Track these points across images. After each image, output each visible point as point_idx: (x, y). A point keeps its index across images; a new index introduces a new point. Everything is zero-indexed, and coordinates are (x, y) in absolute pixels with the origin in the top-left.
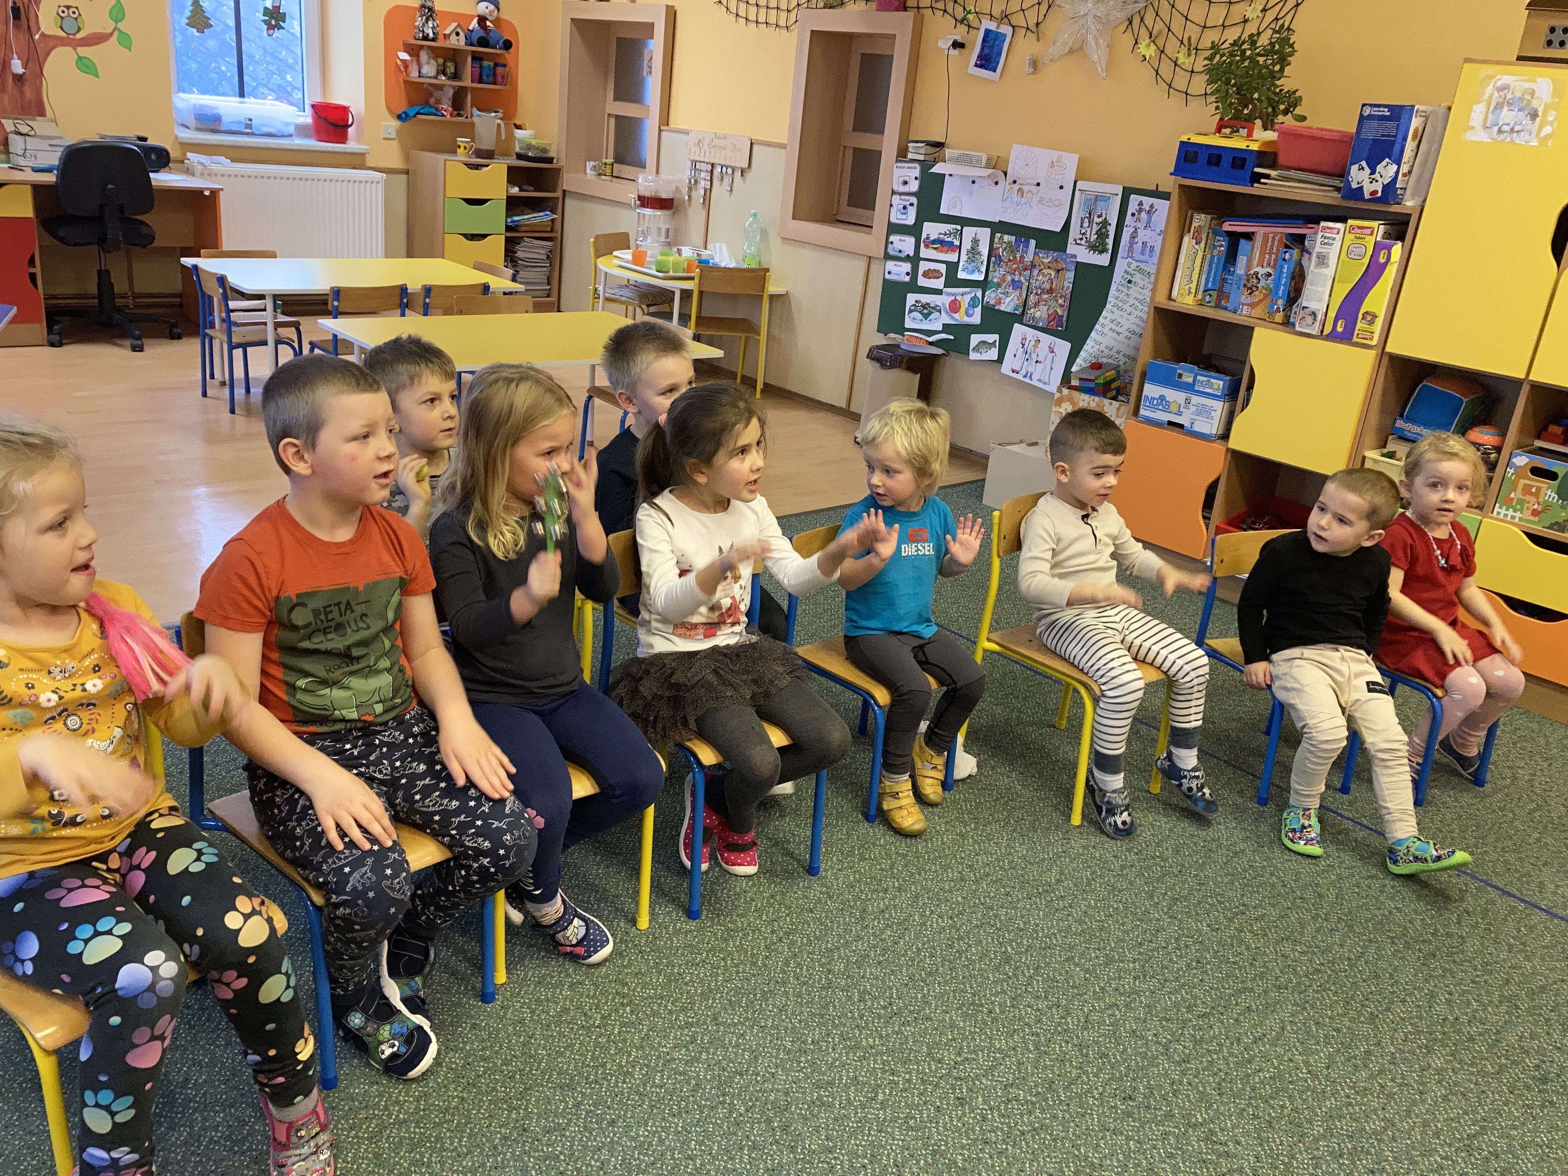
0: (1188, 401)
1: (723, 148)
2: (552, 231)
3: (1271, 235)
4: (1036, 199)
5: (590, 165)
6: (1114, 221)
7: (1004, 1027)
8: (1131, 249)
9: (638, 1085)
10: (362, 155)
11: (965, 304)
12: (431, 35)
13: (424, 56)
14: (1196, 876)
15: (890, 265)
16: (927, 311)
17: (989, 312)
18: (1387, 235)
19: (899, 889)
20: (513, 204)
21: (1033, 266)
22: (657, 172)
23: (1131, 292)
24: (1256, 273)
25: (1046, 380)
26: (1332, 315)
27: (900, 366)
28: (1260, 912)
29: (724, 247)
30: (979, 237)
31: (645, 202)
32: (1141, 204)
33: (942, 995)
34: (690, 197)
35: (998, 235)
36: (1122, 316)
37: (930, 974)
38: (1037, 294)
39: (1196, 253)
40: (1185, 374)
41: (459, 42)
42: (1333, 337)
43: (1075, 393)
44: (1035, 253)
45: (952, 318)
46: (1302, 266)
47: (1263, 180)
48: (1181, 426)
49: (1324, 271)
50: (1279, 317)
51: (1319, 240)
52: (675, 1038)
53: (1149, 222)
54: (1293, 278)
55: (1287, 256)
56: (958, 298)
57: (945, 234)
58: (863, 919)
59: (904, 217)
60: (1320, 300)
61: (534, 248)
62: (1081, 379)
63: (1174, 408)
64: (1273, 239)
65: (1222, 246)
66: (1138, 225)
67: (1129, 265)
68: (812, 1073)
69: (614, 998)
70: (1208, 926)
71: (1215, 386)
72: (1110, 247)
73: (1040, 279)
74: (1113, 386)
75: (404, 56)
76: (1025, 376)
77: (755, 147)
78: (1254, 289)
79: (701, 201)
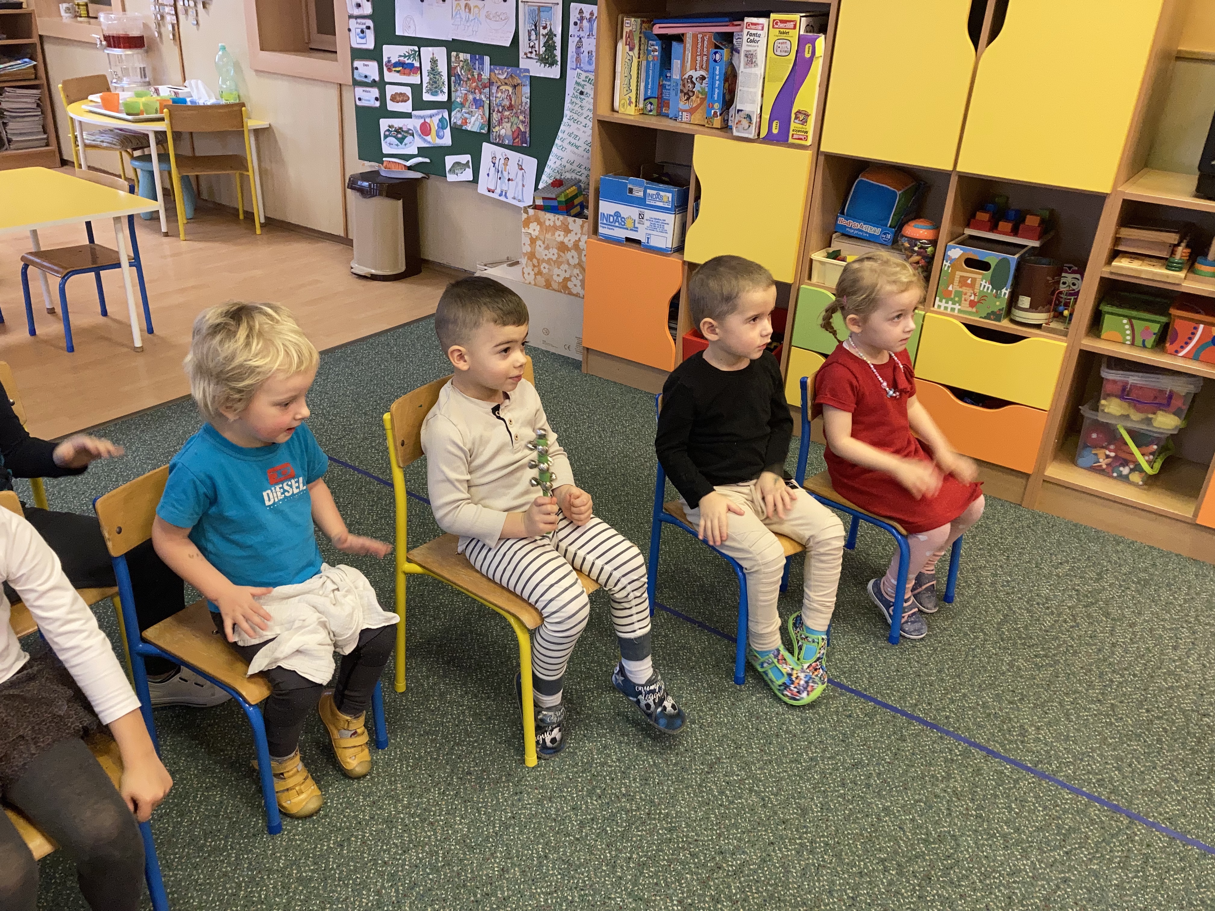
0: (641, 216)
2: (36, 78)
3: (700, 36)
4: (483, 13)
5: (63, 6)
6: (558, 31)
8: (578, 60)
11: (434, 127)
15: (359, 91)
16: (401, 135)
17: (458, 132)
18: (810, 28)
21: (491, 83)
22: (124, 10)
23: (584, 103)
24: (691, 77)
26: (766, 116)
27: (380, 194)
29: (200, 82)
30: (437, 57)
31: (113, 41)
32: (581, 12)
34: (160, 34)
35: (454, 54)
36: (578, 129)
38: (498, 111)
39: (631, 60)
40: (635, 188)
42: (770, 139)
43: (541, 213)
44: (491, 71)
45: (425, 141)
46: (733, 67)
48: (638, 242)
49: (753, 70)
50: (717, 122)
51: (745, 38)
54: (726, 80)
55: (718, 57)
56: (428, 120)
57: (405, 56)
59: (363, 41)
60: (753, 102)
61: (18, 97)
62: (544, 198)
63: (629, 224)
64: (703, 41)
65: (655, 50)
66: (582, 34)
67: (579, 75)
71: (665, 199)
72: (559, 58)
73: (500, 96)
74: (576, 201)
78: (691, 94)
79: (171, 37)
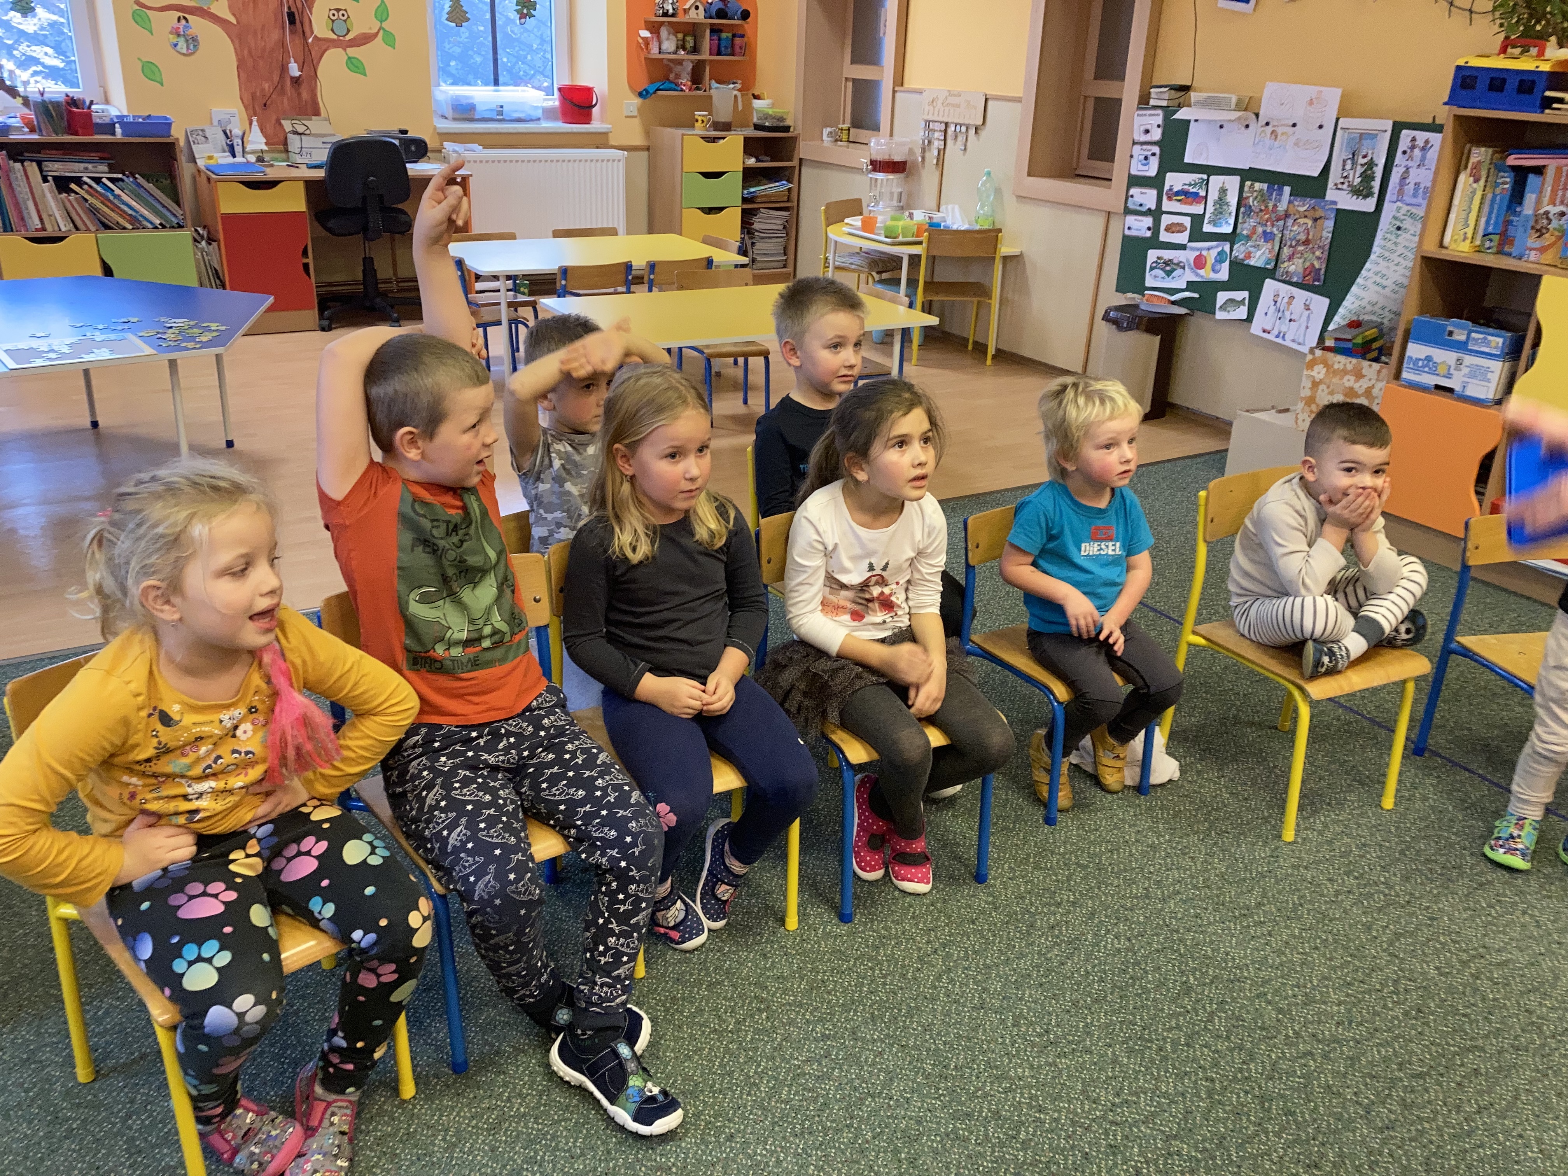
0: (1459, 362)
1: (958, 106)
2: (788, 201)
3: (1565, 168)
4: (1292, 139)
5: (826, 131)
6: (1381, 161)
7: (1174, 1067)
8: (1401, 192)
9: (763, 1099)
10: (605, 134)
11: (1211, 260)
12: (671, 11)
13: (664, 32)
14: (1428, 908)
15: (1131, 220)
16: (1169, 268)
17: (1237, 266)
19: (1074, 904)
20: (750, 176)
21: (1287, 215)
22: (891, 135)
23: (1400, 240)
24: (1547, 213)
25: (1301, 340)
27: (1138, 328)
28: (1505, 956)
29: (957, 207)
30: (1227, 186)
31: (877, 166)
32: (1414, 139)
33: (1107, 1026)
34: (923, 158)
35: (1248, 183)
36: (1388, 267)
37: (1096, 1001)
38: (1291, 246)
39: (1474, 192)
40: (1456, 331)
41: (698, 16)
43: (1330, 355)
44: (1290, 202)
45: (1197, 275)
47: (1555, 106)
48: (1450, 390)
52: (809, 1051)
53: (1423, 158)
56: (1204, 253)
57: (1190, 185)
58: (1029, 934)
59: (1146, 168)
61: (770, 218)
62: (1336, 339)
63: (1442, 370)
65: (1505, 183)
66: (1410, 163)
67: (1399, 209)
68: (950, 1102)
69: (750, 1003)
70: (1437, 968)
71: (1493, 345)
72: (1376, 190)
73: (1296, 230)
74: (1375, 345)
75: (645, 34)
76: (1277, 337)
77: (990, 103)
78: (1544, 231)
79: (935, 161)
